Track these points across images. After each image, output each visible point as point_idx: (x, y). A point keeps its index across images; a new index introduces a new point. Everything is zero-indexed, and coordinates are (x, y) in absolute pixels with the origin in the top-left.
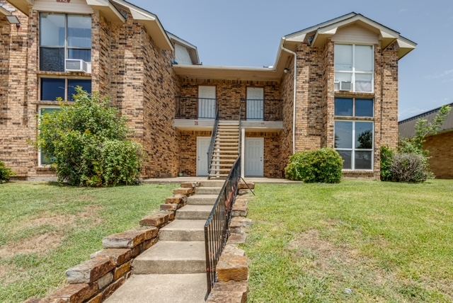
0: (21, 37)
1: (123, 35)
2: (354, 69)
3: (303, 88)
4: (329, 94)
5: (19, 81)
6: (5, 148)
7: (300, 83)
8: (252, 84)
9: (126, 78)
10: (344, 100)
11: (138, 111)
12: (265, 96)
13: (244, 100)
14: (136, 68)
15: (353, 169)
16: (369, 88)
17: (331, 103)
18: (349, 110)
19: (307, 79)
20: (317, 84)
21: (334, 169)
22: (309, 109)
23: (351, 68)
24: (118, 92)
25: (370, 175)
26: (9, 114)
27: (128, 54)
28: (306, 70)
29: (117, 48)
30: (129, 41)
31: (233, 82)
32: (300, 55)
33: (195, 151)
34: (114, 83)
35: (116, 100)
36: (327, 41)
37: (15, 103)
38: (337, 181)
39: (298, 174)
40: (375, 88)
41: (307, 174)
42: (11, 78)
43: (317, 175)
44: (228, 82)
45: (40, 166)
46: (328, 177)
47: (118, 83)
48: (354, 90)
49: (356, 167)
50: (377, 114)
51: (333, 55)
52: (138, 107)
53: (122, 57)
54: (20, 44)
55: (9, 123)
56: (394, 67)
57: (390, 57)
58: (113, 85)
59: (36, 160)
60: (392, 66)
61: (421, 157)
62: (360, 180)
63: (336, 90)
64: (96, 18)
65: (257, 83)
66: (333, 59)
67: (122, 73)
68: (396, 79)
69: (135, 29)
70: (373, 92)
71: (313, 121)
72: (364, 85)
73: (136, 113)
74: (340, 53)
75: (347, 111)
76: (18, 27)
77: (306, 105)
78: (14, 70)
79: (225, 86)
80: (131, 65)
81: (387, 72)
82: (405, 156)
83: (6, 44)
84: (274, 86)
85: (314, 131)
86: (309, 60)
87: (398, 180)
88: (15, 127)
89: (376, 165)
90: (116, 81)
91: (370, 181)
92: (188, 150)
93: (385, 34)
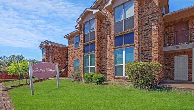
1: (146, 3)
6: (104, 69)
9: (149, 26)
11: (155, 44)
14: (154, 19)
24: (145, 35)
29: (144, 12)
30: (150, 5)
33: (174, 65)
34: (142, 31)
35: (144, 40)
47: (144, 30)
52: (155, 41)
54: (108, 25)
58: (142, 32)
67: (146, 24)
73: (154, 45)
80: (151, 18)
90: (143, 29)
92: (169, 64)
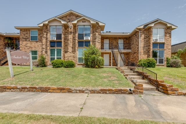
0: (71, 31)
1: (96, 29)
2: (158, 35)
3: (142, 41)
4: (151, 43)
5: (71, 42)
6: (68, 59)
7: (141, 40)
8: (120, 38)
9: (97, 40)
10: (155, 44)
12: (124, 42)
13: (118, 43)
15: (158, 64)
16: (163, 41)
17: (151, 45)
18: (157, 47)
19: (143, 38)
20: (146, 39)
21: (154, 64)
22: (144, 47)
23: (157, 35)
24: (94, 44)
25: (163, 65)
26: (69, 50)
27: (97, 34)
28: (143, 36)
29: (94, 33)
30: (97, 31)
31: (114, 38)
32: (141, 31)
36: (150, 28)
37: (70, 48)
38: (154, 67)
39: (143, 65)
40: (165, 40)
41: (146, 65)
42: (69, 41)
43: (148, 65)
44: (113, 38)
45: (78, 63)
46: (152, 66)
48: (158, 41)
49: (159, 63)
50: (165, 48)
51: (152, 31)
52: (99, 48)
53: (95, 35)
54: (71, 33)
55: (69, 52)
56: (170, 34)
57: (169, 31)
59: (77, 62)
60: (169, 33)
61: (179, 60)
62: (160, 67)
63: (153, 41)
64: (92, 26)
65: (122, 38)
66: (152, 33)
67: (95, 39)
68: (170, 37)
69: (99, 27)
70: (164, 42)
71: (145, 50)
72: (161, 40)
74: (154, 31)
75: (156, 47)
76: (71, 29)
77: (143, 46)
78: (70, 39)
79: (112, 39)
80: (98, 37)
81: (168, 35)
82: (174, 60)
83: (68, 33)
84: (127, 39)
85: (145, 53)
86: (144, 33)
87: (172, 67)
88: (70, 53)
89: (165, 63)
90: (94, 41)
91: (163, 67)
93: (169, 25)
